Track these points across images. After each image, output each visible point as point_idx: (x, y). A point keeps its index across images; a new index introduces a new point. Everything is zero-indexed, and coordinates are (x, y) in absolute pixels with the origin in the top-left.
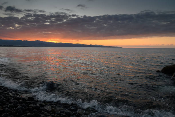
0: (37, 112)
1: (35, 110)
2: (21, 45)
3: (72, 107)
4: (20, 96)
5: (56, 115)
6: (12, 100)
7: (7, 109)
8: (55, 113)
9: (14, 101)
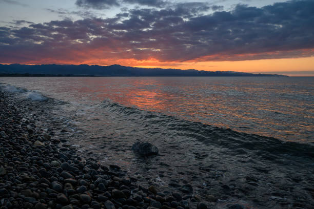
0: (126, 189)
1: (123, 186)
2: (87, 75)
3: (183, 187)
4: (98, 163)
5: (157, 196)
6: (87, 168)
7: (82, 180)
8: (155, 193)
9: (89, 169)
